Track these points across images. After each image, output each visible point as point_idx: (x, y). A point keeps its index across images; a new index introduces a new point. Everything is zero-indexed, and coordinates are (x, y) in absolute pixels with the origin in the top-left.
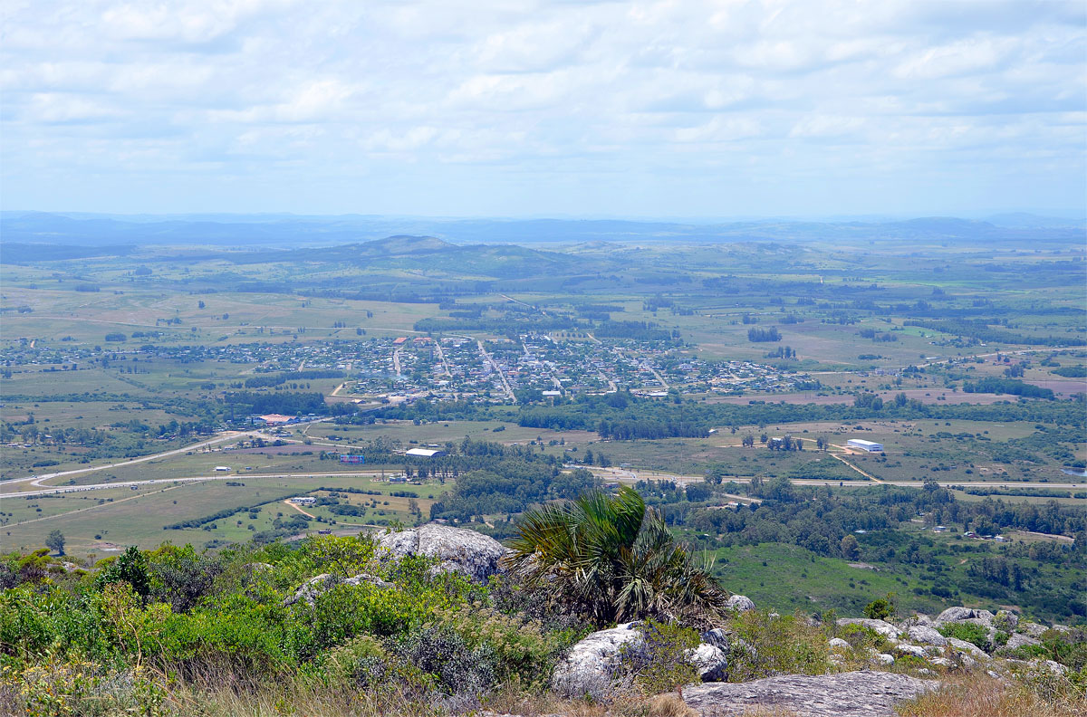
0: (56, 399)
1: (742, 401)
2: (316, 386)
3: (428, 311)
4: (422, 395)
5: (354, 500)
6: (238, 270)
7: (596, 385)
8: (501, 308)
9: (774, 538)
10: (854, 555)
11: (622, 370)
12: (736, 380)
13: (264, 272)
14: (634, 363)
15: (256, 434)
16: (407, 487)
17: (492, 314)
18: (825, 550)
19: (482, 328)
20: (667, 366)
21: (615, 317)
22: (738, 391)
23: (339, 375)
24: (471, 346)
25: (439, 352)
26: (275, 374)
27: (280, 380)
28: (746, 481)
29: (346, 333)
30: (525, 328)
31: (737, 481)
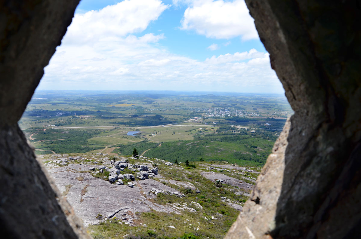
0: (171, 114)
1: (253, 118)
2: (201, 114)
3: (213, 104)
4: (213, 115)
5: (207, 129)
6: (189, 98)
7: (234, 115)
8: (222, 104)
9: (259, 137)
10: (269, 140)
11: (238, 113)
12: (252, 115)
13: (193, 98)
14: (239, 112)
15: (194, 120)
16: (213, 127)
17: (221, 105)
18: (265, 139)
19: (220, 107)
20: (243, 112)
21: (236, 106)
22: (252, 116)
23: (203, 112)
24: (219, 109)
25: (215, 110)
26: (195, 112)
27: (196, 113)
28: (254, 128)
29: (203, 107)
30: (225, 107)
31: (253, 128)
